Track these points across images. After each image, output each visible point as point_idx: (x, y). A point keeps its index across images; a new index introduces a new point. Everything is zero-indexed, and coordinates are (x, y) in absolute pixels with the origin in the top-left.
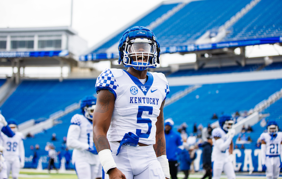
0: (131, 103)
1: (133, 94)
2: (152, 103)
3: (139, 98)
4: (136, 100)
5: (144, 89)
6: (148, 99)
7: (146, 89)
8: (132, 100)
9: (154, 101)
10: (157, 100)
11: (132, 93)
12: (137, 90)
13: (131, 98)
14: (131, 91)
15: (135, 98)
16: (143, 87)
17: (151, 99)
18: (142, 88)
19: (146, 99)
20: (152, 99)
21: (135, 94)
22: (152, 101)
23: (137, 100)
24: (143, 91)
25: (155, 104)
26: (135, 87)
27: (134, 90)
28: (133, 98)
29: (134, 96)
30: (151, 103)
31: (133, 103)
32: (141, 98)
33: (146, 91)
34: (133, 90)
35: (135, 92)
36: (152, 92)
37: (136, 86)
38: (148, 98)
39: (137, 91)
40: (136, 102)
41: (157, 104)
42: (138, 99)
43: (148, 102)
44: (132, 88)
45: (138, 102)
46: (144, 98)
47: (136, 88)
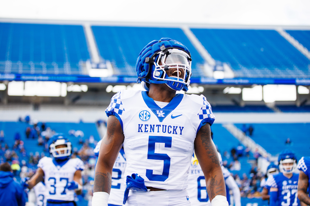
0: (139, 131)
1: (143, 120)
2: (172, 132)
3: (151, 125)
4: (147, 128)
5: (161, 114)
6: (164, 127)
7: (164, 113)
8: (140, 128)
9: (174, 130)
10: (181, 128)
11: (142, 118)
12: (149, 114)
13: (139, 125)
14: (140, 116)
15: (146, 125)
16: (160, 112)
17: (170, 127)
18: (158, 113)
19: (162, 126)
20: (173, 128)
21: (145, 120)
22: (171, 130)
23: (149, 128)
24: (159, 116)
25: (176, 133)
26: (147, 111)
27: (145, 116)
28: (142, 125)
29: (144, 123)
30: (169, 132)
31: (142, 132)
32: (154, 125)
33: (163, 116)
34: (143, 115)
35: (146, 118)
36: (173, 117)
37: (149, 110)
38: (166, 126)
39: (149, 116)
40: (146, 131)
41: (181, 134)
42: (149, 126)
43: (164, 131)
44: (142, 112)
45: (149, 131)
46: (158, 126)
47: (148, 113)
